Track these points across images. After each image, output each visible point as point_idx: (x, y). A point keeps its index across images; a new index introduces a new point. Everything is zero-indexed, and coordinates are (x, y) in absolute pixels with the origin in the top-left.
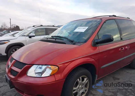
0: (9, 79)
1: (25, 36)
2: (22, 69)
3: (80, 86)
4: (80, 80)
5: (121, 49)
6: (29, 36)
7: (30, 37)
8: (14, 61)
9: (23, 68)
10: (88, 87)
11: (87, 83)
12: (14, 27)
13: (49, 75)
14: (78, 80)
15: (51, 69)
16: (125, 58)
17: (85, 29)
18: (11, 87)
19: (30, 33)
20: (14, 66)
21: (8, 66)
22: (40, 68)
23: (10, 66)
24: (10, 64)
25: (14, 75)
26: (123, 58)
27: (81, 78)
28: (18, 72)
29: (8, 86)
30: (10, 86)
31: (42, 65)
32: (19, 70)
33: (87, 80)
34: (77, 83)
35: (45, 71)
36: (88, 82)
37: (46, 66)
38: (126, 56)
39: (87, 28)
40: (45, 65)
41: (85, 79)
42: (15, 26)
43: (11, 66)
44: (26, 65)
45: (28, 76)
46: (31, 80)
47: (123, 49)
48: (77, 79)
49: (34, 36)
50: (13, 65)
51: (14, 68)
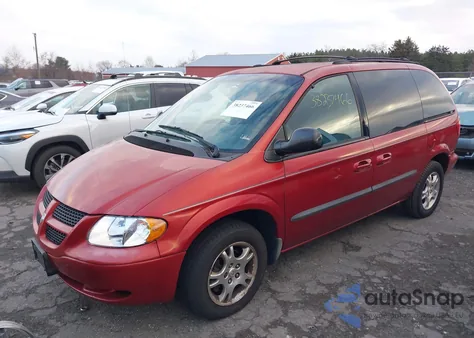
0: (42, 252)
1: (85, 112)
2: (76, 226)
3: (232, 269)
4: (228, 254)
5: (360, 164)
6: (97, 112)
7: (102, 116)
8: (53, 202)
9: (79, 223)
10: (254, 271)
11: (252, 259)
12: (50, 62)
13: (143, 242)
14: (224, 253)
15: (148, 227)
16: (375, 188)
17: (253, 110)
18: (50, 271)
19: (102, 103)
20: (54, 217)
21: (39, 216)
22: (122, 224)
23: (43, 218)
24: (43, 211)
25: (54, 242)
26: (369, 190)
27: (232, 248)
28: (65, 234)
29: (42, 268)
30: (46, 270)
31: (125, 217)
32: (67, 229)
33: (250, 252)
34: (222, 262)
35: (134, 231)
36: (253, 257)
37: (136, 219)
38: (380, 182)
39: (258, 104)
40: (133, 216)
41: (246, 251)
42: (54, 60)
43: (46, 218)
44: (86, 217)
45: (89, 245)
46: (98, 255)
47: (366, 163)
48: (222, 251)
49: (114, 114)
50: (52, 214)
51: (54, 223)
